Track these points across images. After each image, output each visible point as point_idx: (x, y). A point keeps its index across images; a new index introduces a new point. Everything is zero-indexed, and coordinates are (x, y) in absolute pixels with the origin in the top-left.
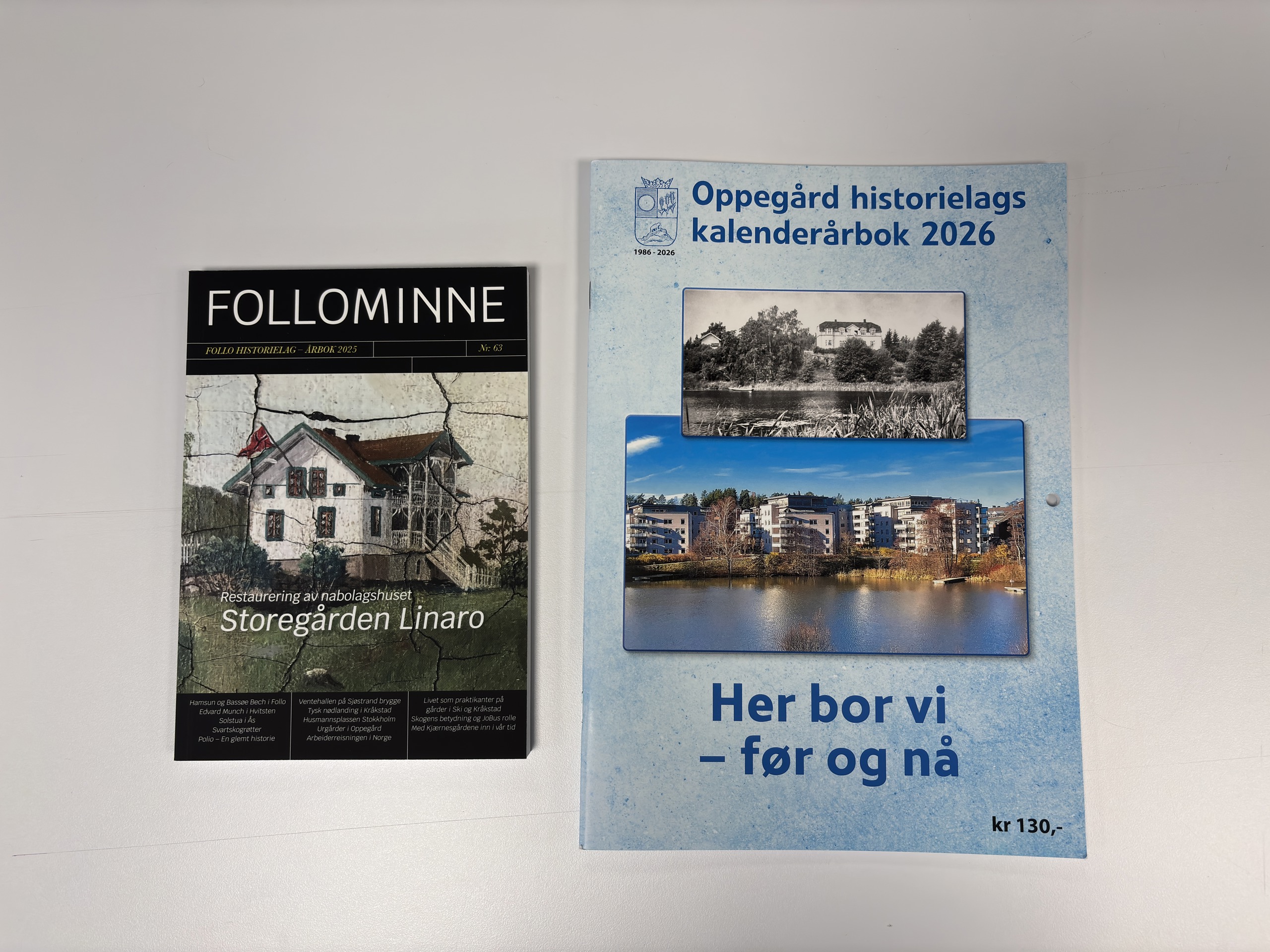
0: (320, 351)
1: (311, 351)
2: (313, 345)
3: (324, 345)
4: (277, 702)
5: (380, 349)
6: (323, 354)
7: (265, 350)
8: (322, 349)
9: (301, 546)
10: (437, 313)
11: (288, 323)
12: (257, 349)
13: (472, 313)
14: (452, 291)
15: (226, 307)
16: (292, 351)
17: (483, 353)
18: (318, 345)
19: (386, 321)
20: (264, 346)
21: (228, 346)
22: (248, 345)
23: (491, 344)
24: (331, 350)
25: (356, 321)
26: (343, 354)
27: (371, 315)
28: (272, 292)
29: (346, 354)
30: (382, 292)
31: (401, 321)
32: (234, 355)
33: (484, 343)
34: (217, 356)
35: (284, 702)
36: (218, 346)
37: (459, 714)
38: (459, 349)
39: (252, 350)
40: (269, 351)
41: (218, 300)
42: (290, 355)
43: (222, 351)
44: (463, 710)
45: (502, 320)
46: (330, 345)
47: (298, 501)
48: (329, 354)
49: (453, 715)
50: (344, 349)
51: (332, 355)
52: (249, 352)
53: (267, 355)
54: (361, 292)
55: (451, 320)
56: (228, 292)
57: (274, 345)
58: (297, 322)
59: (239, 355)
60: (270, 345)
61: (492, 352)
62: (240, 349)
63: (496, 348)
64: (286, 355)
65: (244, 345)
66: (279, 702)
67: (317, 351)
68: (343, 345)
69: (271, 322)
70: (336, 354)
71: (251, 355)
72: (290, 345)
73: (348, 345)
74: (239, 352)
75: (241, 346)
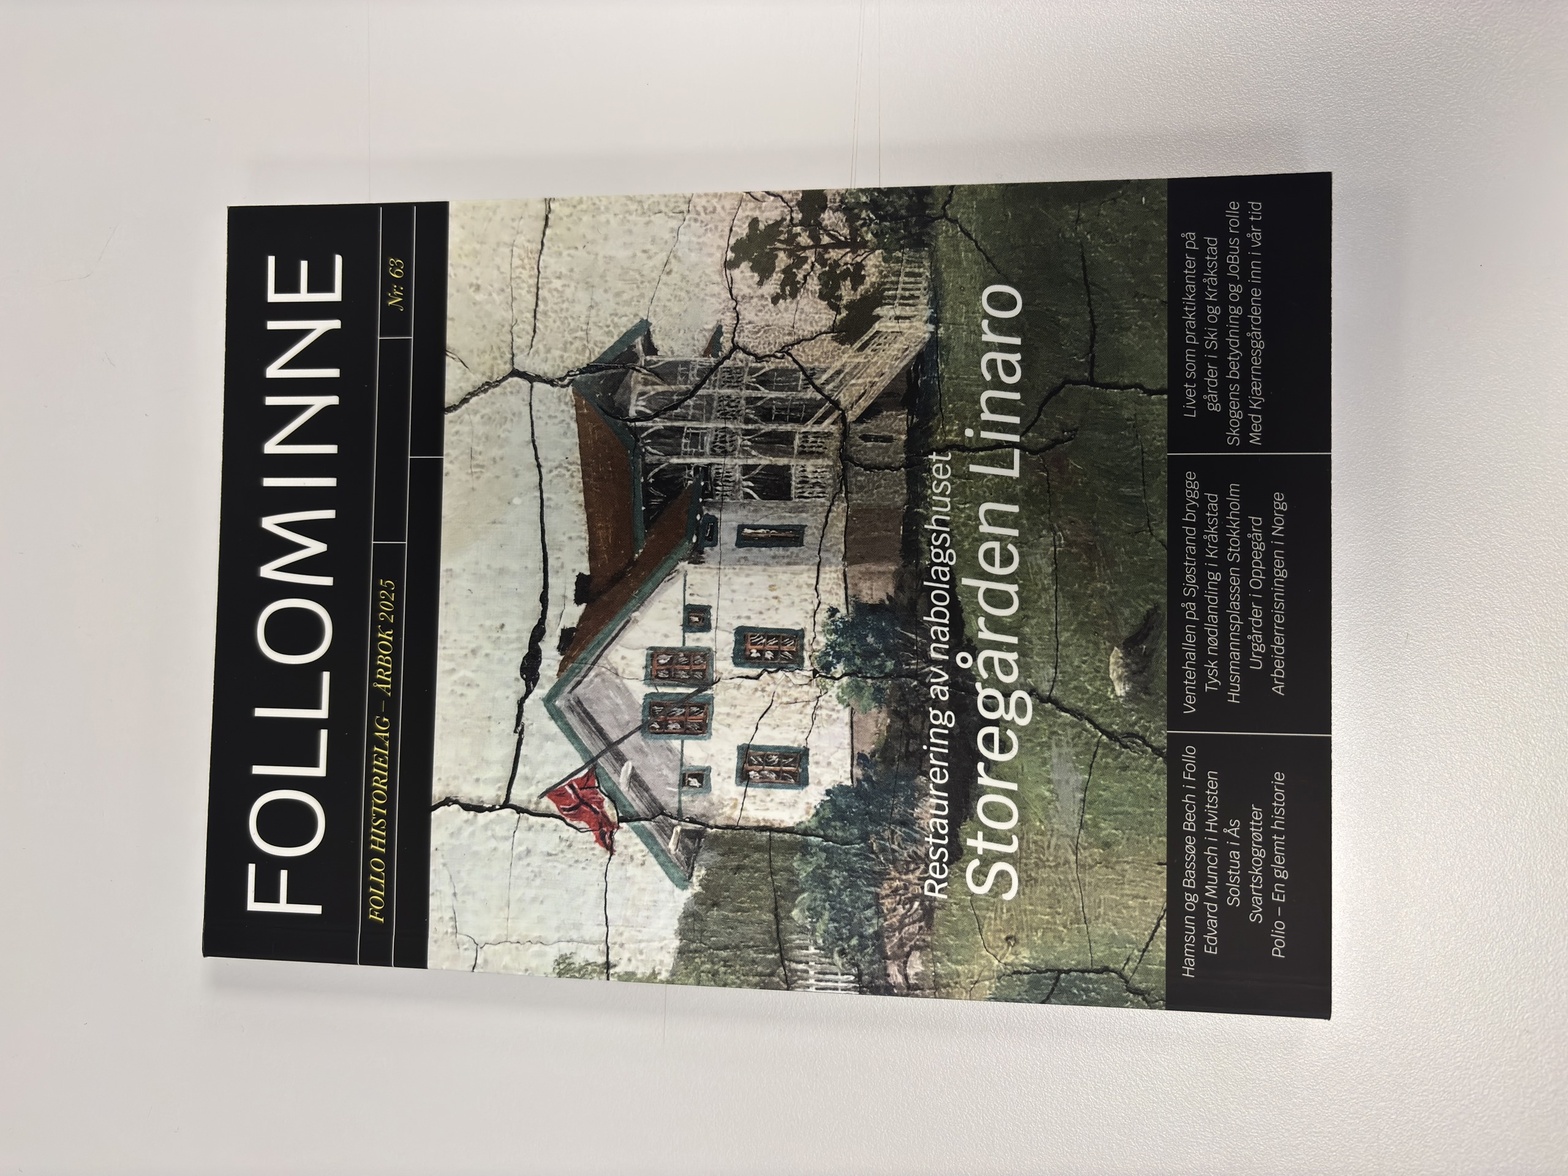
0: (387, 662)
1: (387, 683)
2: (373, 679)
3: (375, 654)
4: (1191, 768)
5: (389, 527)
6: (395, 656)
7: (380, 786)
8: (384, 658)
9: (821, 707)
10: (318, 403)
11: (324, 734)
12: (377, 805)
13: (320, 327)
14: (273, 371)
15: (284, 874)
16: (384, 724)
17: (406, 302)
18: (374, 667)
19: (330, 514)
20: (370, 789)
21: (368, 872)
22: (368, 826)
23: (388, 281)
24: (386, 636)
25: (327, 581)
26: (397, 612)
27: (316, 547)
28: (257, 770)
29: (397, 603)
30: (269, 523)
31: (331, 482)
32: (387, 857)
33: (385, 298)
34: (388, 898)
35: (1191, 750)
36: (367, 895)
37: (1222, 335)
38: (395, 353)
39: (379, 816)
40: (382, 777)
41: (267, 893)
42: (393, 731)
43: (377, 886)
44: (1213, 326)
45: (338, 260)
46: (375, 640)
47: (719, 714)
48: (396, 643)
49: (1224, 350)
50: (386, 606)
51: (396, 636)
52: (382, 824)
53: (391, 784)
54: (268, 571)
55: (334, 373)
56: (252, 868)
57: (370, 766)
58: (322, 713)
59: (389, 846)
60: (370, 776)
61: (405, 282)
62: (374, 842)
63: (398, 273)
64: (393, 739)
65: (367, 834)
66: (1191, 763)
67: (387, 669)
68: (376, 610)
69: (320, 771)
70: (396, 627)
71: (389, 817)
72: (372, 729)
73: (376, 599)
74: (381, 845)
75: (368, 842)
